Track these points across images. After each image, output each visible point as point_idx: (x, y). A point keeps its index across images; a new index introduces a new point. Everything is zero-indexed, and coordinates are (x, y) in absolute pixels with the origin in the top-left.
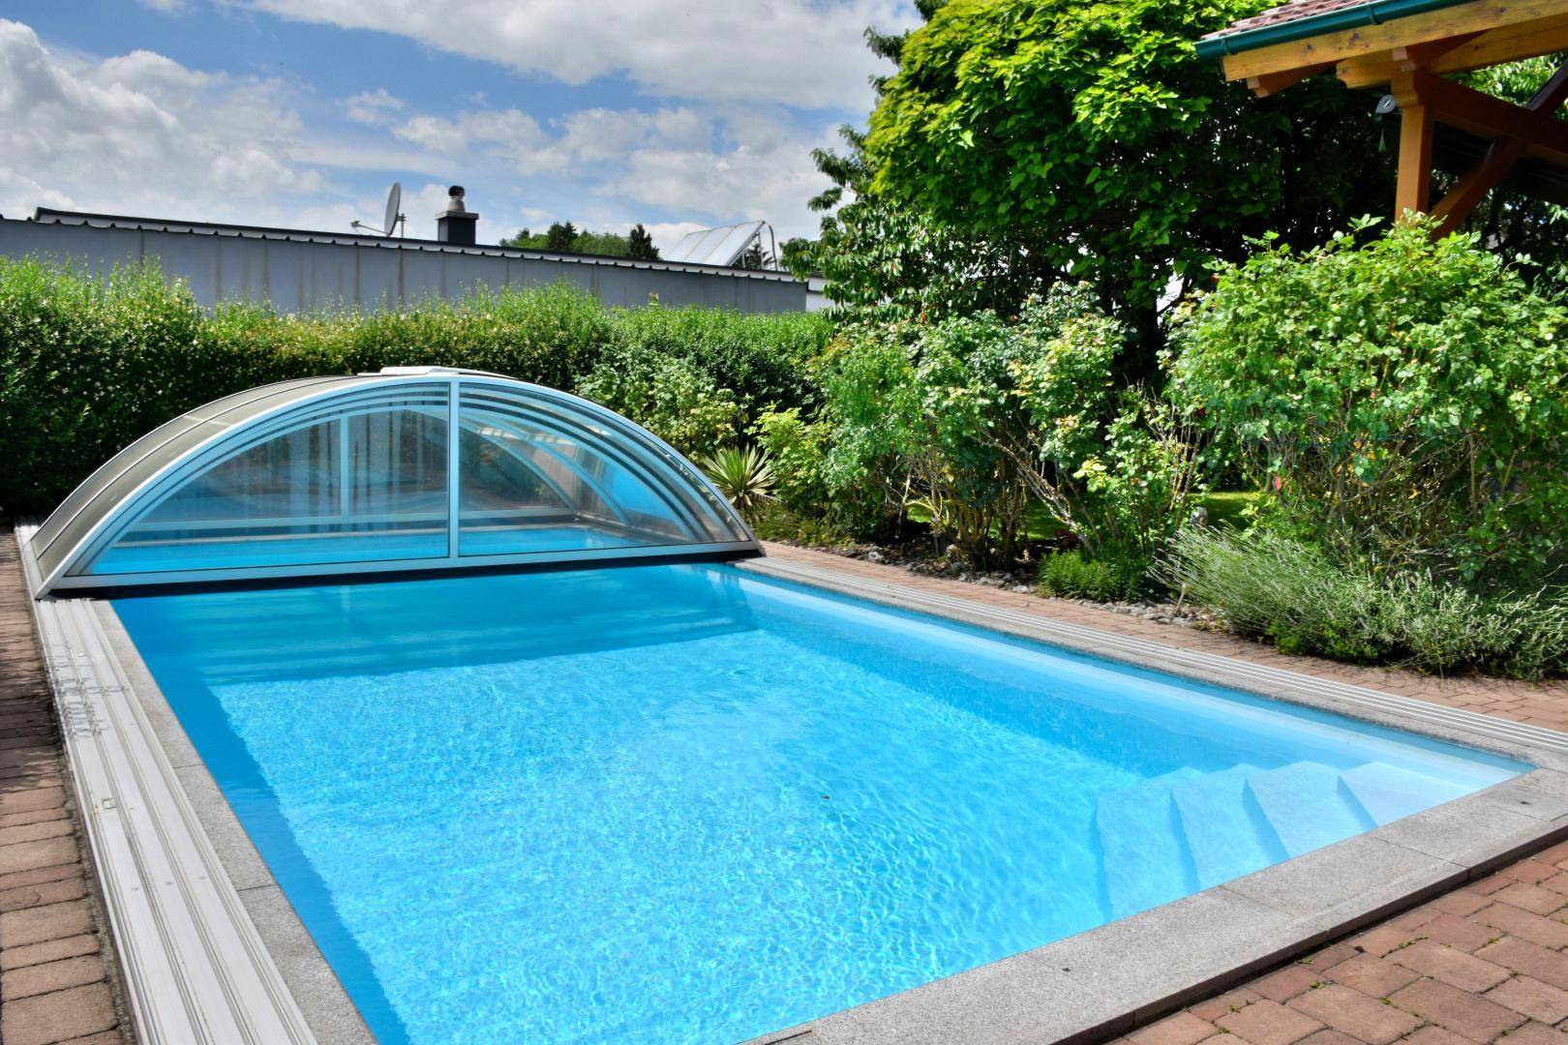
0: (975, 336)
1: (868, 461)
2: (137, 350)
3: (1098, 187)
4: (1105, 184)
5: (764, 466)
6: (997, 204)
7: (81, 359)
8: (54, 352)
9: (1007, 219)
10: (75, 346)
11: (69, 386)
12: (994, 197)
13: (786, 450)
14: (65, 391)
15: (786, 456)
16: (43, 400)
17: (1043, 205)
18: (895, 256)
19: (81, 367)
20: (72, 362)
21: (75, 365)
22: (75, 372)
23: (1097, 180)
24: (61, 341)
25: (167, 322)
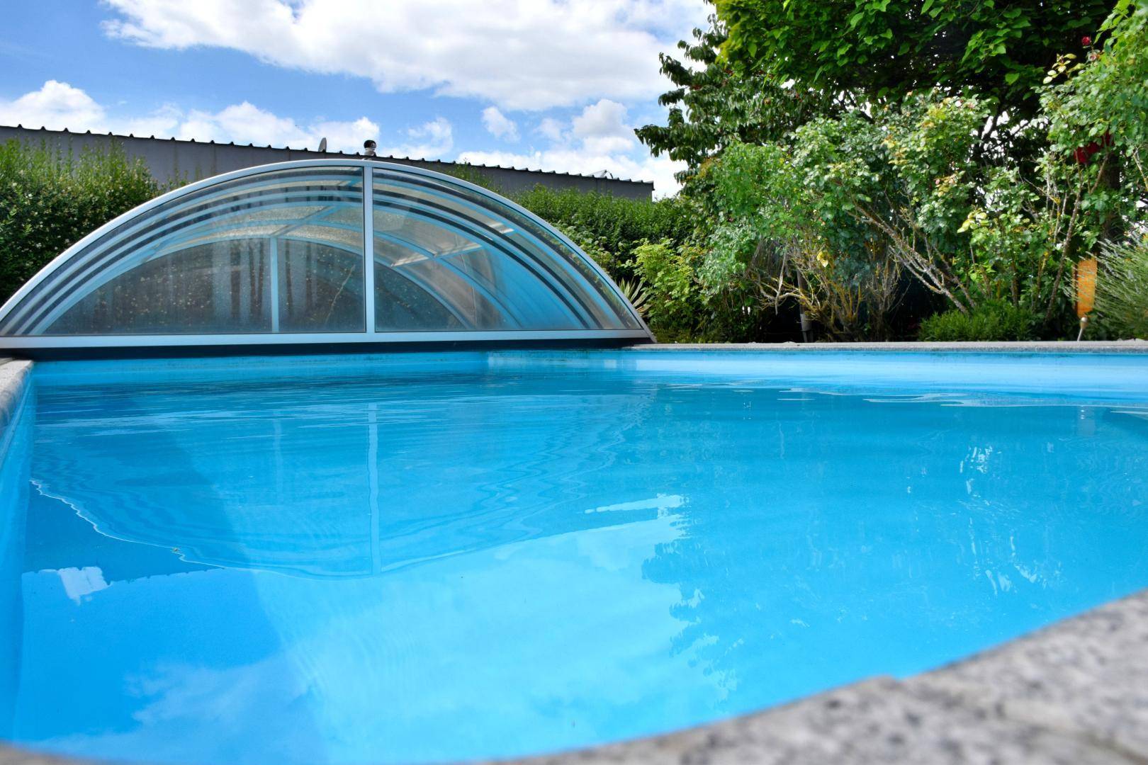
0: (841, 132)
1: (743, 257)
2: (101, 212)
3: (934, 14)
4: (940, 10)
5: (640, 293)
6: (835, 50)
7: (52, 218)
8: (29, 212)
9: (846, 61)
10: (47, 207)
11: (42, 241)
12: (833, 43)
13: (660, 274)
14: (39, 245)
15: (661, 280)
16: (19, 253)
17: (881, 40)
18: (733, 131)
19: (53, 225)
20: (44, 221)
21: (47, 224)
22: (48, 230)
23: (931, 9)
24: (34, 202)
25: (126, 191)
